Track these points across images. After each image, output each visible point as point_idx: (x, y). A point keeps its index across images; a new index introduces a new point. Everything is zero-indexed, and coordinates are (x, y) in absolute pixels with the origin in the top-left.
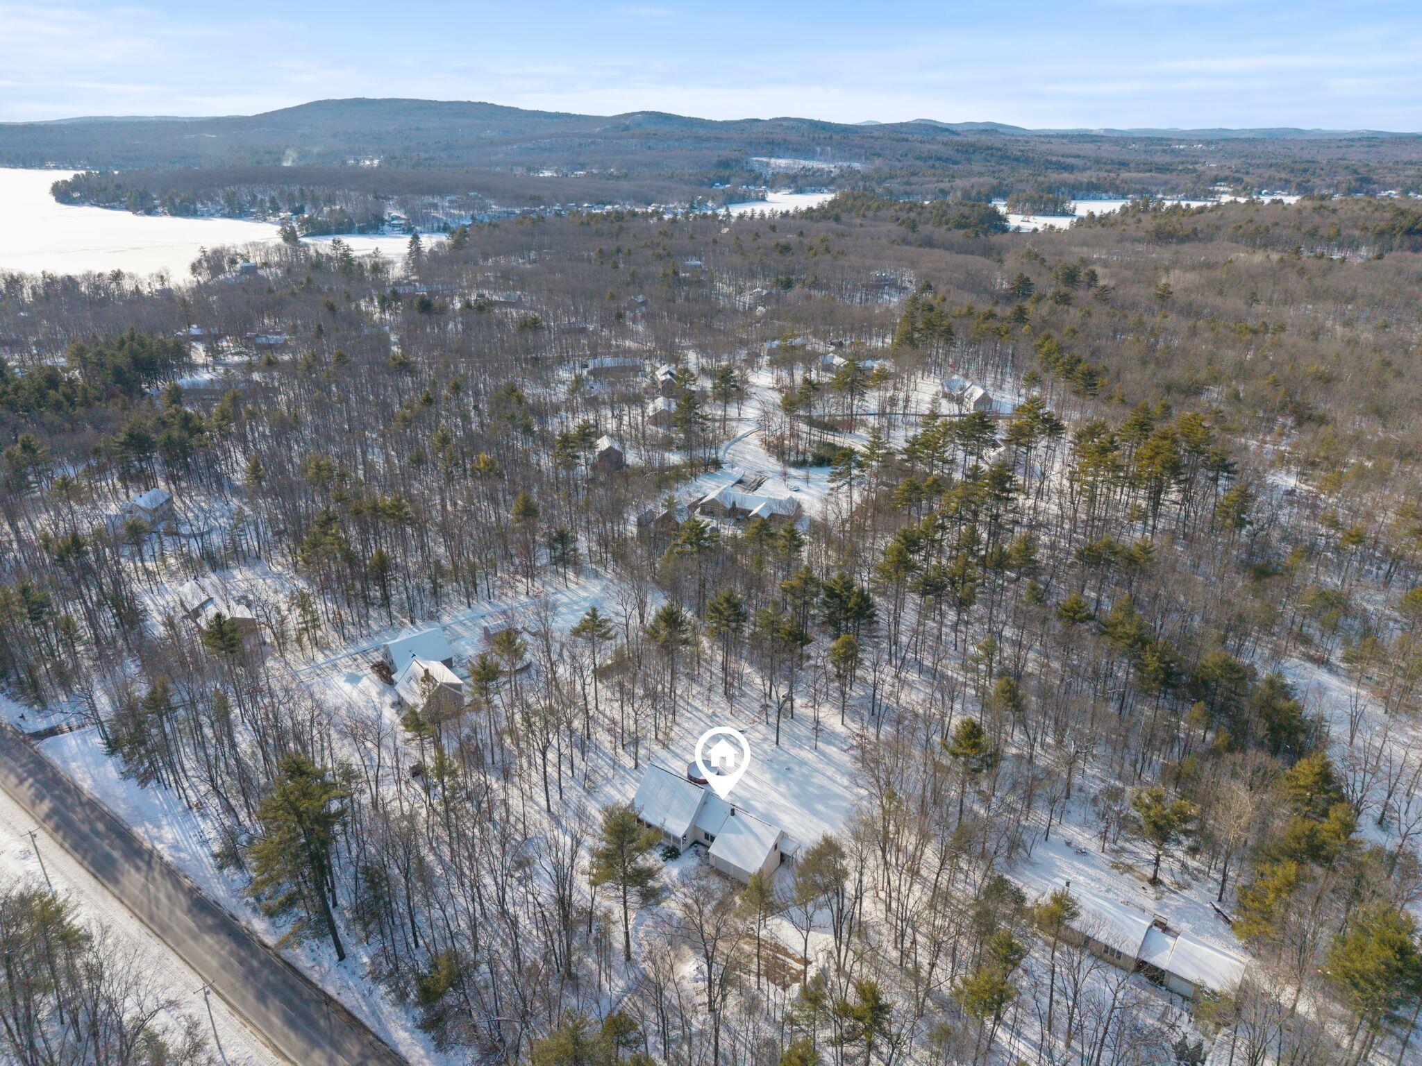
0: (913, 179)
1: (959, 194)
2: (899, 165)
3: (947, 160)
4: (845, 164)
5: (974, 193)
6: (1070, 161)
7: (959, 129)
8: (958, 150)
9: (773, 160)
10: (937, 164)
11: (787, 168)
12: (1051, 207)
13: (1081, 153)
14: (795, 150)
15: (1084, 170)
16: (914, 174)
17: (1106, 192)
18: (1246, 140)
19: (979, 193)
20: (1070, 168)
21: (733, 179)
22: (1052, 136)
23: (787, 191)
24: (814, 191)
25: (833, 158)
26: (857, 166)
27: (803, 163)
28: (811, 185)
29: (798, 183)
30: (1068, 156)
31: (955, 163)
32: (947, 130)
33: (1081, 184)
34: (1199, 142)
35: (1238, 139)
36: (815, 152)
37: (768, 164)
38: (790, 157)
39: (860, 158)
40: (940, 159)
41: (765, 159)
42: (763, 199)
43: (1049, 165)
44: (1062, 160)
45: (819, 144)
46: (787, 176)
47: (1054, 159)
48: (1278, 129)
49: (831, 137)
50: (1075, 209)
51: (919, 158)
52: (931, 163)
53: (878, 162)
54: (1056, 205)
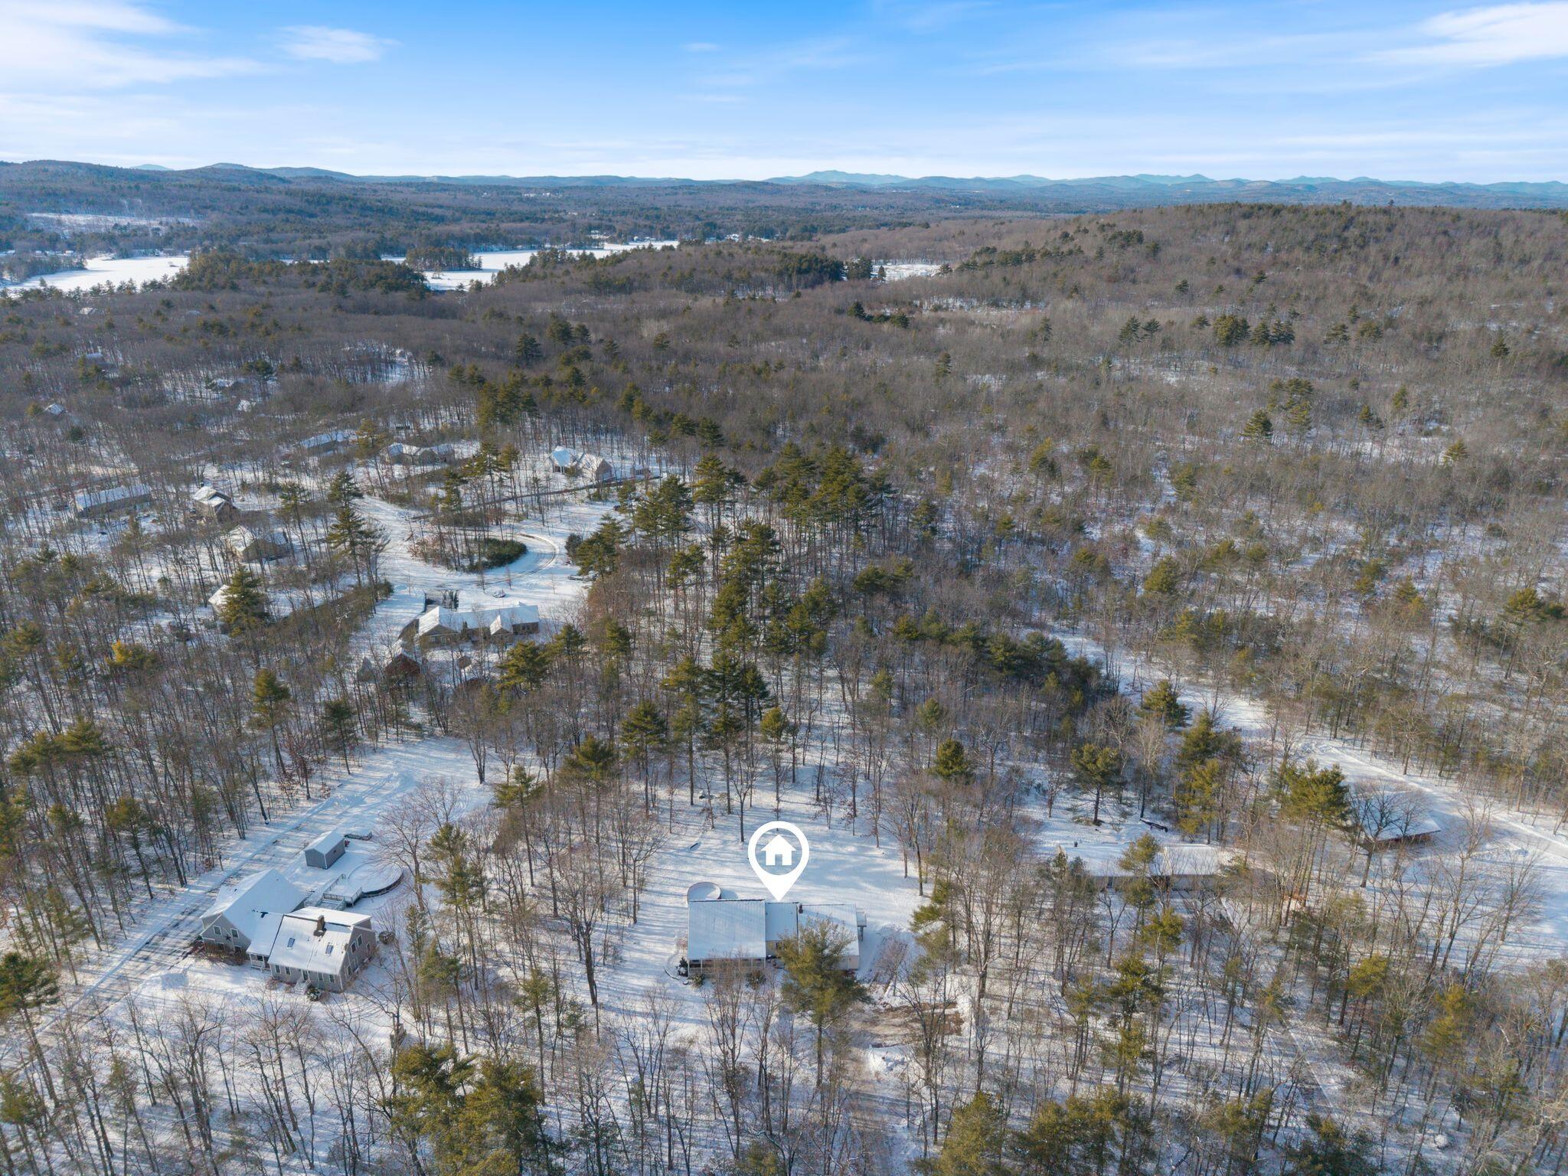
0: (273, 236)
1: (342, 252)
2: (244, 219)
3: (300, 212)
4: (171, 220)
5: (359, 249)
6: (438, 211)
7: (287, 176)
8: (307, 201)
9: (64, 217)
10: (291, 217)
11: (88, 226)
12: (454, 262)
13: (440, 202)
14: (92, 203)
15: (456, 220)
16: (270, 230)
17: (495, 243)
18: (586, 188)
19: (365, 249)
20: (440, 220)
21: (17, 243)
22: (401, 185)
23: (109, 256)
24: (145, 255)
25: (150, 213)
26: (188, 221)
27: (112, 220)
28: (137, 247)
29: (124, 245)
30: (433, 206)
31: (312, 216)
32: (273, 177)
33: (468, 236)
34: (546, 190)
35: (577, 187)
36: (121, 206)
37: (59, 223)
38: (94, 213)
39: (188, 212)
40: (290, 211)
41: (51, 216)
42: (81, 268)
43: (417, 216)
44: (430, 210)
45: (123, 196)
46: (98, 236)
47: (421, 209)
48: (602, 177)
49: (137, 187)
50: (480, 262)
51: (265, 211)
52: (281, 216)
53: (215, 216)
54: (460, 259)
